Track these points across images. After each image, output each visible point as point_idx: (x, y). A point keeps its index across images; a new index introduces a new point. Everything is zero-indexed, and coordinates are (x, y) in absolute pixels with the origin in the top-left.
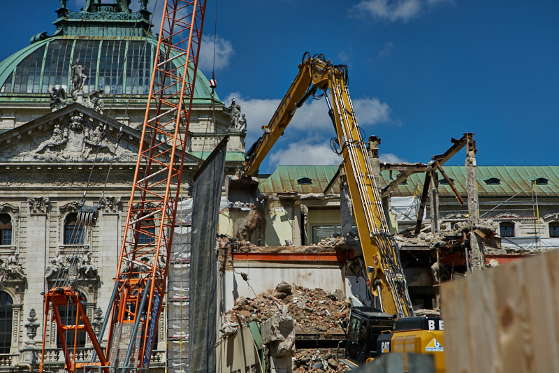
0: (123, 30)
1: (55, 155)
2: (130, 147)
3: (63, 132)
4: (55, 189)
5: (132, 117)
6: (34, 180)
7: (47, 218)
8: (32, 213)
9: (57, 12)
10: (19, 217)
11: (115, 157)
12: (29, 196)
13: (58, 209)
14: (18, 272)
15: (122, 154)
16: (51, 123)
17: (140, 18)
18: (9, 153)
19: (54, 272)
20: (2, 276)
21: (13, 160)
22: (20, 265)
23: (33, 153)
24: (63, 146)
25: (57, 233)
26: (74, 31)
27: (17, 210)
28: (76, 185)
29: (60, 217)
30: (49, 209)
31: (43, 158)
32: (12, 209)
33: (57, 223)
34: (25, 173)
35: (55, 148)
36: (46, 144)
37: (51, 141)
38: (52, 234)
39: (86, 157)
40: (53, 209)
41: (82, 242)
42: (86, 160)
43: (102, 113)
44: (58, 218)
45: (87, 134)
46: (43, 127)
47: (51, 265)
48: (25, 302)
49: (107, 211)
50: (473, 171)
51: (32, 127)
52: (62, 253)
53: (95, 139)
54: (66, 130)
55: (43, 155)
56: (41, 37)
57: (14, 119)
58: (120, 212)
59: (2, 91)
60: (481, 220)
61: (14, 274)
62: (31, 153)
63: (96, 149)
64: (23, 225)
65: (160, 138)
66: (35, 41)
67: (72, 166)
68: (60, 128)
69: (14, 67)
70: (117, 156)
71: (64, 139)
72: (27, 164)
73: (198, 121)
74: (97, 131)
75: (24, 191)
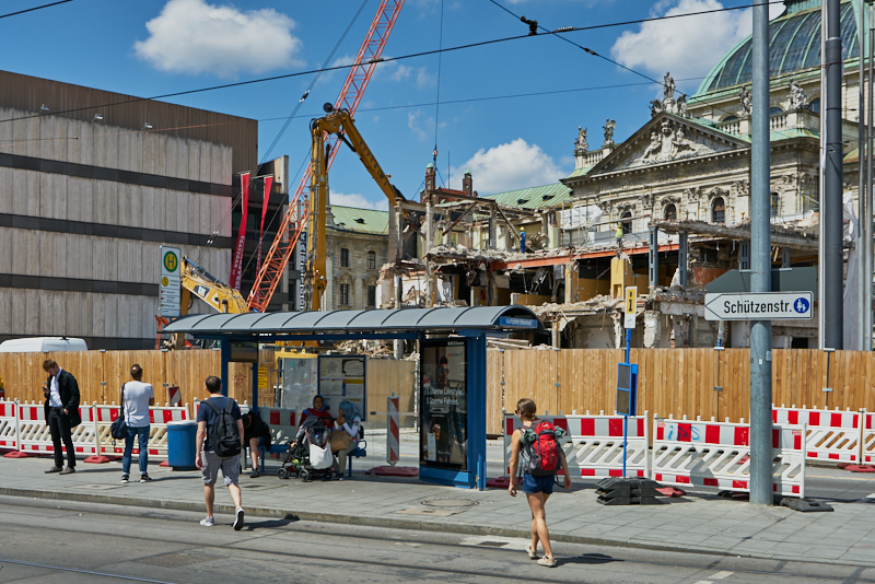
2: (706, 141)
3: (658, 138)
6: (643, 181)
8: (643, 208)
12: (640, 194)
13: (659, 203)
15: (701, 150)
18: (627, 162)
23: (642, 158)
24: (660, 147)
28: (670, 180)
29: (662, 209)
30: (653, 203)
32: (631, 206)
33: (660, 214)
34: (638, 176)
35: (655, 152)
36: (648, 150)
37: (651, 147)
40: (656, 203)
42: (673, 159)
45: (673, 137)
46: (645, 135)
51: (636, 137)
58: (700, 200)
63: (681, 148)
67: (664, 166)
68: (655, 135)
71: (659, 144)
72: (639, 168)
74: (679, 133)
75: (638, 191)
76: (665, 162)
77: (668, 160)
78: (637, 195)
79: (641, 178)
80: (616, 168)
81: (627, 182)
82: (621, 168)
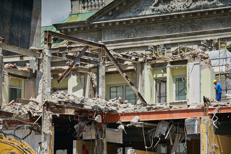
1: (167, 6)
4: (168, 37)
12: (149, 44)
18: (135, 9)
23: (152, 6)
31: (159, 10)
39: (188, 5)
42: (188, 8)
55: (159, 8)
62: (150, 6)
67: (177, 15)
75: (146, 41)
76: (180, 11)
77: (182, 9)
78: (145, 45)
79: (150, 27)
80: (121, 16)
81: (133, 31)
82: (128, 15)
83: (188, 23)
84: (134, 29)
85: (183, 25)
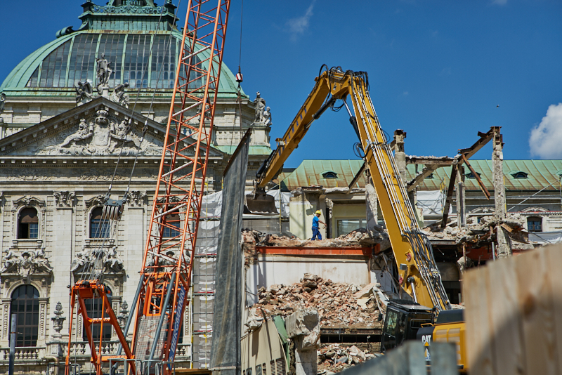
0: (148, 23)
1: (81, 149)
2: (155, 140)
3: (88, 126)
4: (81, 183)
5: (157, 111)
6: (60, 174)
7: (73, 212)
8: (58, 207)
9: (82, 6)
10: (45, 211)
11: (140, 151)
12: (56, 190)
13: (84, 203)
14: (44, 265)
15: (148, 148)
16: (77, 117)
17: (166, 12)
18: (36, 147)
19: (80, 265)
20: (28, 270)
21: (39, 154)
22: (46, 259)
23: (59, 147)
24: (90, 139)
25: (83, 226)
26: (99, 26)
27: (43, 204)
28: (102, 178)
29: (86, 211)
30: (75, 203)
31: (69, 152)
32: (38, 203)
33: (83, 217)
34: (51, 167)
35: (80, 142)
36: (72, 138)
37: (77, 135)
38: (78, 228)
39: (111, 151)
40: (79, 203)
41: (108, 236)
43: (127, 107)
44: (84, 212)
45: (112, 128)
46: (69, 122)
47: (77, 259)
48: (51, 295)
49: (132, 205)
50: (500, 165)
51: (58, 121)
52: (88, 247)
53: (121, 133)
54: (91, 124)
55: (69, 149)
56: (66, 31)
57: (40, 114)
58: (145, 206)
59: (29, 85)
60: (508, 214)
61: (40, 267)
62: (57, 147)
63: (122, 143)
64: (49, 218)
65: (185, 131)
66: (61, 35)
67: (98, 160)
68: (86, 123)
69: (40, 62)
70: (142, 151)
71: (90, 133)
72: (53, 158)
73: (223, 115)
74: (122, 125)
75: (50, 186)
76: (103, 156)
77: (105, 154)
78: (49, 190)
79: (56, 170)
80: (14, 153)
81: (32, 172)
82: (25, 154)
83: (107, 171)
84: (34, 170)
85: (100, 172)
